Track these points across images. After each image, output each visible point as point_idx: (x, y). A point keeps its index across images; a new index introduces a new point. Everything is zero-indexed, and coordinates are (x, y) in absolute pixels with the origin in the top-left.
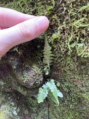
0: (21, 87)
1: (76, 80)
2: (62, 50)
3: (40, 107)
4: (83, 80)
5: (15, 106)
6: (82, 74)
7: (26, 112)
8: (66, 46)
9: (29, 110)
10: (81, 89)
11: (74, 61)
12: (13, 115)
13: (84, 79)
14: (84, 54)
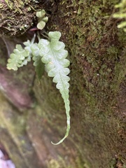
1: (86, 64)
10: (87, 82)
13: (101, 72)
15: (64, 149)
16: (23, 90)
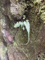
0: (11, 16)
1: (33, 27)
2: (36, 10)
3: (14, 29)
4: (35, 29)
5: (5, 22)
6: (37, 26)
7: (8, 27)
8: (39, 10)
9: (10, 27)
10: (33, 31)
11: (37, 19)
12: (3, 25)
14: (43, 18)
15: (21, 57)
16: (12, 36)
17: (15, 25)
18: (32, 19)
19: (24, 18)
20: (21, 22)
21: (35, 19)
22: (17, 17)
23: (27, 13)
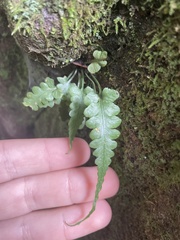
1: (134, 138)
4: (146, 155)
6: (159, 148)
7: (4, 74)
10: (125, 157)
13: (151, 157)
16: (21, 120)
17: (29, 94)
18: (140, 89)
19: (93, 68)
20: (75, 81)
21: (161, 99)
22: (47, 53)
23: (121, 41)
